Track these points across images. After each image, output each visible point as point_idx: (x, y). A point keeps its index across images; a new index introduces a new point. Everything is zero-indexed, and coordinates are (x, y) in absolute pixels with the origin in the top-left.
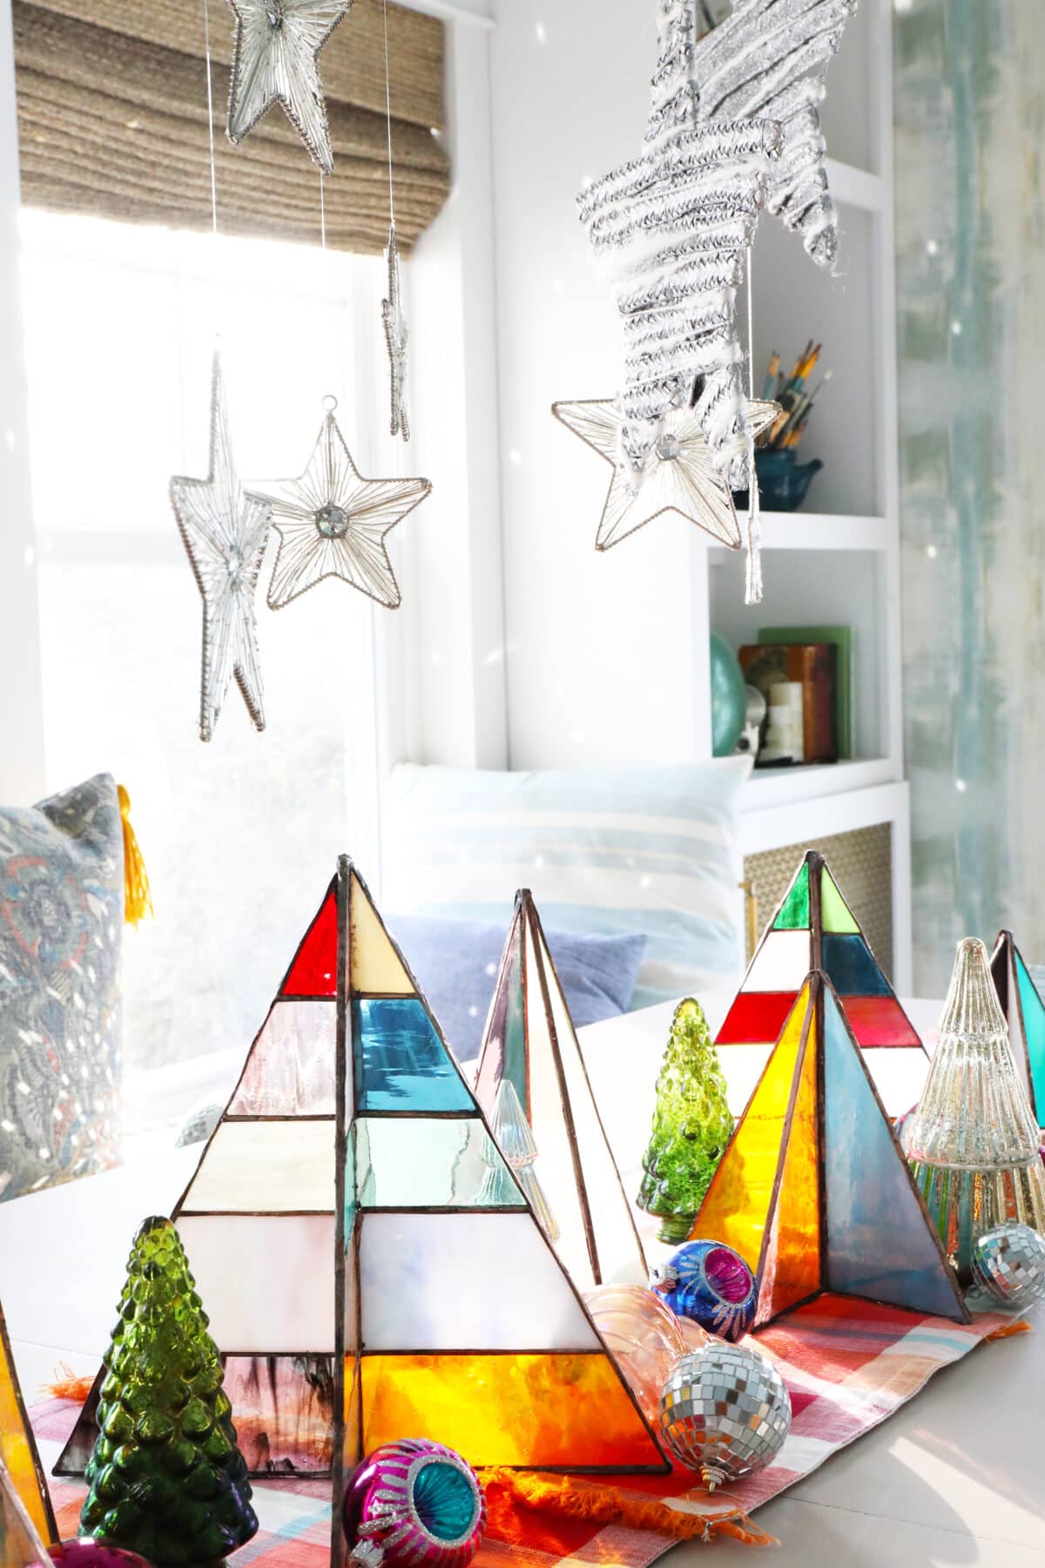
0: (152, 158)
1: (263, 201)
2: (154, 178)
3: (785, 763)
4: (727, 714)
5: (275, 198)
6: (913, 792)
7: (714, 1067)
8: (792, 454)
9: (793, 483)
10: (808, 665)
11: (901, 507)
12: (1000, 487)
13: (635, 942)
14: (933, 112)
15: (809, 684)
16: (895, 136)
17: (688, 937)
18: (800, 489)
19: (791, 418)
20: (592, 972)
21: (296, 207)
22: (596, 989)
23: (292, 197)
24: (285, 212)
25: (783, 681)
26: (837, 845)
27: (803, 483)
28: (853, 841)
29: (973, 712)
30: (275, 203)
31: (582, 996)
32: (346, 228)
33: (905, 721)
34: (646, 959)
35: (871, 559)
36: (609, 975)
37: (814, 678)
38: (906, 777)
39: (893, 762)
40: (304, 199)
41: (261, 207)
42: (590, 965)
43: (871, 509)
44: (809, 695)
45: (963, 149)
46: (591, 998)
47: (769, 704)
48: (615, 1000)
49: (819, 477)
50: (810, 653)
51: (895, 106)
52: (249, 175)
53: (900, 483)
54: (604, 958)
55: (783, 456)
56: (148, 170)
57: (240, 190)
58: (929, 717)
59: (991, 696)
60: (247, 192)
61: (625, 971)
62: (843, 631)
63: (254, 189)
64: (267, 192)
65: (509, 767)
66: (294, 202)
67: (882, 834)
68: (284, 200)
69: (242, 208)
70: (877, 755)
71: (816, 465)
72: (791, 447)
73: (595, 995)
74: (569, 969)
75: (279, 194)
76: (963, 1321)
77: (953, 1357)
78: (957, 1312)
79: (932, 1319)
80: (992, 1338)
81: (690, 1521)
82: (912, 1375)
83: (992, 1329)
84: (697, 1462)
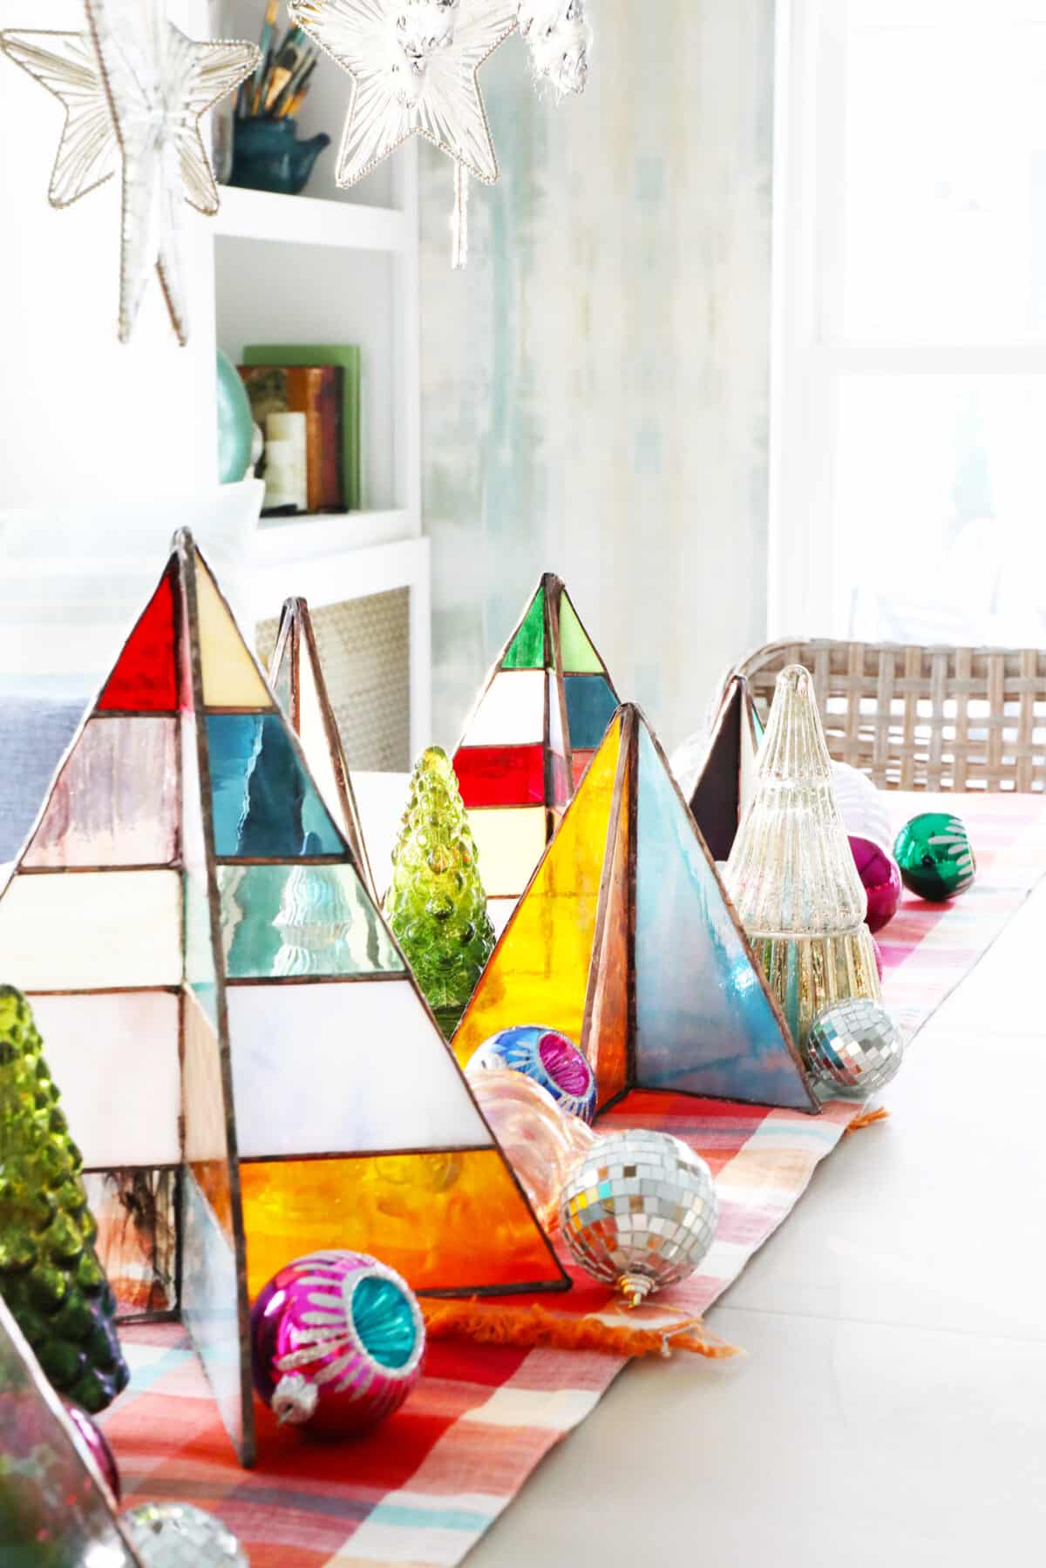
3: (288, 511)
4: (232, 445)
6: (434, 553)
7: (464, 830)
8: (291, 126)
9: (295, 163)
10: (312, 392)
11: (420, 199)
12: (542, 179)
15: (314, 415)
18: (302, 171)
19: (293, 78)
25: (281, 410)
26: (345, 613)
27: (306, 163)
28: (362, 609)
29: (506, 455)
33: (423, 463)
35: (387, 259)
37: (319, 409)
38: (424, 531)
39: (409, 515)
43: (387, 200)
44: (314, 429)
47: (266, 438)
49: (326, 155)
50: (315, 375)
53: (420, 168)
55: (282, 126)
58: (454, 461)
59: (529, 437)
62: (353, 350)
67: (400, 601)
70: (392, 505)
71: (322, 141)
72: (291, 116)
76: (811, 1111)
77: (827, 1148)
78: (804, 1101)
79: (775, 1110)
80: (854, 1127)
81: (641, 1336)
82: (791, 1168)
83: (849, 1117)
84: (617, 1271)
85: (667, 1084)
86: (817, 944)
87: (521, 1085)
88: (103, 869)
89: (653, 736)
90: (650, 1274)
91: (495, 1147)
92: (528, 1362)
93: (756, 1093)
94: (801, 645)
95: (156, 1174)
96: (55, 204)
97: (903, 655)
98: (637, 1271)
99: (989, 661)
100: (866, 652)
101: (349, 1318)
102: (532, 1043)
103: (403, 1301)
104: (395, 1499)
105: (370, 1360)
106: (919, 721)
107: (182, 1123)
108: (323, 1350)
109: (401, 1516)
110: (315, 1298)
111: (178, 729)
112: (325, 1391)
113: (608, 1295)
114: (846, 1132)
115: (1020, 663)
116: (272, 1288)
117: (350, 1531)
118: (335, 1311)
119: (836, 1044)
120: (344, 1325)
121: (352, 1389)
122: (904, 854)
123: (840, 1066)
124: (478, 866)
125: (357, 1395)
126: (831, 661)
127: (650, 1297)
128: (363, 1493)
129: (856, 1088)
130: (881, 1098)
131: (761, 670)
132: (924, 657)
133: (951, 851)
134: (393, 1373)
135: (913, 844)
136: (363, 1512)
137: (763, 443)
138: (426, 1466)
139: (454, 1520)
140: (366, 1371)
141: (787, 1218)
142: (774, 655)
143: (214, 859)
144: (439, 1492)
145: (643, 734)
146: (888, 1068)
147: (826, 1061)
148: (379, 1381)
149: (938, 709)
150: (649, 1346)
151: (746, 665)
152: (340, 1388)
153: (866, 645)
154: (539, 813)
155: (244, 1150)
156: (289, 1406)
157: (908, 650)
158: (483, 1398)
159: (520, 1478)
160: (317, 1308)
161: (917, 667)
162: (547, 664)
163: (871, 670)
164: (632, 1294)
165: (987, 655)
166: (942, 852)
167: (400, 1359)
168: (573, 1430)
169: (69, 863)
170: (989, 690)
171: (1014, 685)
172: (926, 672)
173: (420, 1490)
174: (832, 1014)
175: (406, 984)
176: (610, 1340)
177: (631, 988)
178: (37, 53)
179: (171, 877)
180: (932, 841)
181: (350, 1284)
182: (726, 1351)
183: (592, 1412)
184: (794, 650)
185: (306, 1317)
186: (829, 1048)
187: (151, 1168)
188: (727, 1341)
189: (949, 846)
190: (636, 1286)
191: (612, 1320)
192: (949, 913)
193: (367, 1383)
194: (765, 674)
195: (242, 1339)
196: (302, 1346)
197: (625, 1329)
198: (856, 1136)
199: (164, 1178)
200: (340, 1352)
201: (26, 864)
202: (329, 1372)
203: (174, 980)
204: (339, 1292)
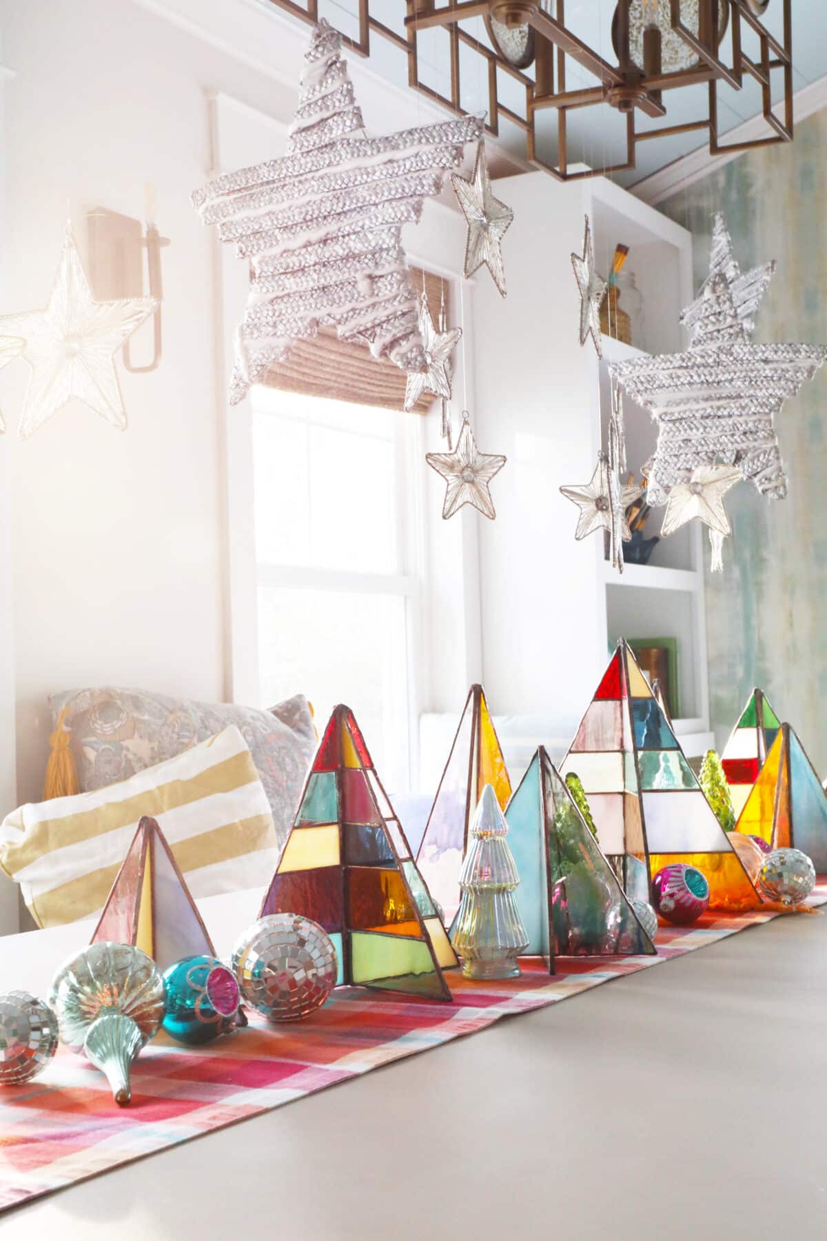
0: (307, 356)
1: (357, 380)
2: (306, 366)
5: (363, 379)
7: (727, 789)
8: (641, 533)
9: (642, 551)
10: (653, 660)
15: (654, 671)
18: (646, 554)
21: (373, 384)
23: (371, 378)
24: (368, 387)
27: (648, 551)
30: (363, 382)
32: (396, 397)
33: (710, 696)
35: (689, 596)
37: (657, 668)
38: (712, 729)
39: (703, 720)
40: (377, 380)
41: (356, 384)
43: (688, 566)
49: (657, 548)
50: (654, 652)
52: (353, 366)
55: (636, 534)
56: (304, 362)
57: (346, 374)
58: (726, 693)
60: (350, 376)
62: (673, 640)
63: (353, 373)
64: (360, 376)
66: (373, 381)
68: (369, 381)
69: (347, 385)
70: (696, 716)
71: (656, 540)
75: (366, 377)
84: (779, 894)
88: (597, 752)
89: (795, 734)
90: (791, 895)
91: (733, 852)
92: (748, 913)
95: (616, 858)
96: (578, 539)
98: (785, 893)
101: (685, 880)
103: (702, 880)
104: (700, 931)
105: (692, 894)
107: (625, 840)
108: (675, 890)
111: (621, 705)
112: (677, 902)
116: (658, 875)
117: (688, 934)
118: (679, 877)
120: (682, 881)
121: (684, 904)
124: (730, 797)
125: (688, 904)
127: (791, 901)
134: (700, 899)
136: (691, 932)
139: (720, 933)
140: (689, 898)
144: (715, 930)
145: (792, 734)
148: (694, 902)
150: (791, 911)
152: (682, 901)
156: (668, 906)
158: (729, 918)
159: (742, 928)
160: (673, 876)
162: (758, 725)
164: (784, 902)
167: (702, 896)
169: (587, 750)
173: (708, 930)
175: (700, 793)
178: (572, 493)
179: (619, 755)
181: (684, 870)
183: (770, 920)
185: (671, 879)
187: (615, 856)
190: (785, 898)
193: (690, 901)
195: (649, 890)
199: (619, 860)
200: (679, 891)
201: (572, 749)
202: (677, 897)
203: (622, 790)
204: (679, 871)
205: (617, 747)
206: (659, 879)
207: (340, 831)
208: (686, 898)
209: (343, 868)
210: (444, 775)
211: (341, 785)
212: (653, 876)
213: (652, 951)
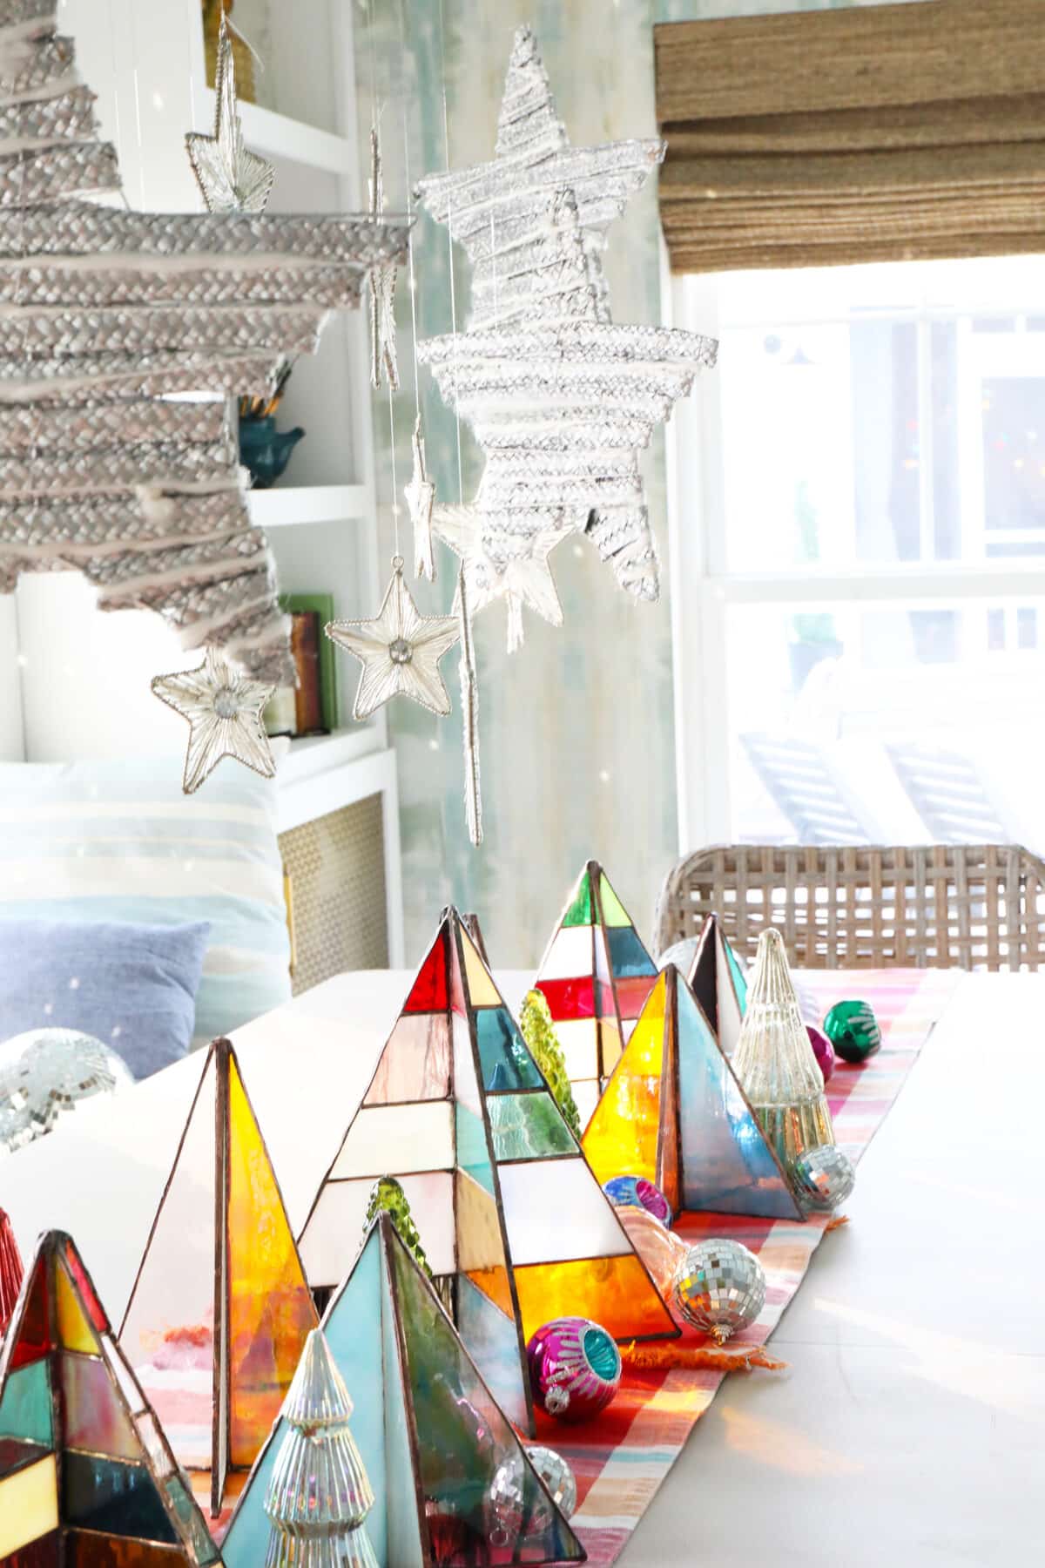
6: (400, 762)
8: (272, 422)
9: (276, 452)
10: (298, 637)
11: (376, 474)
13: (201, 929)
14: (396, 74)
15: (300, 655)
16: (358, 95)
17: (242, 920)
18: (282, 458)
20: (164, 963)
22: (170, 979)
27: (285, 452)
31: (157, 987)
34: (209, 947)
35: (352, 527)
36: (180, 964)
37: (302, 649)
38: (390, 744)
39: (377, 732)
42: (162, 956)
43: (351, 478)
44: (300, 666)
45: (429, 115)
46: (167, 988)
48: (186, 988)
49: (301, 446)
51: (357, 66)
53: (375, 449)
54: (174, 948)
55: (264, 424)
61: (193, 959)
62: (327, 599)
65: (27, 758)
67: (374, 805)
71: (298, 433)
72: (272, 415)
73: (169, 985)
74: (144, 962)
76: (801, 1220)
77: (813, 1243)
78: (797, 1214)
79: (778, 1222)
80: (829, 1229)
81: (732, 1359)
82: (796, 1258)
83: (825, 1223)
84: (711, 1323)
85: (705, 1206)
86: (795, 1110)
87: (637, 1214)
88: (409, 1103)
89: (684, 980)
90: (731, 1324)
91: (635, 1253)
92: (670, 1378)
93: (764, 1210)
94: (725, 850)
97: (803, 854)
98: (723, 1322)
99: (869, 857)
100: (775, 854)
101: (584, 1353)
102: (632, 1187)
103: (608, 1344)
104: (619, 1450)
105: (594, 1375)
106: (818, 906)
107: (456, 1248)
108: (569, 1372)
109: (625, 1458)
110: (565, 1343)
111: (449, 1021)
112: (574, 1394)
113: (706, 1338)
114: (825, 1234)
115: (892, 857)
116: (537, 1337)
117: (603, 1466)
118: (576, 1350)
119: (813, 1176)
120: (581, 1357)
121: (586, 1394)
122: (831, 1029)
123: (816, 1189)
125: (590, 1396)
126: (749, 861)
127: (729, 1338)
128: (602, 1448)
129: (826, 1204)
130: (844, 1209)
131: (695, 871)
132: (819, 855)
133: (865, 1028)
134: (608, 1383)
135: (836, 1023)
136: (606, 1457)
137: (668, 662)
138: (630, 1433)
139: (657, 1457)
140: (595, 1382)
141: (798, 1291)
142: (704, 859)
143: (484, 1094)
144: (644, 1445)
145: (679, 983)
146: (847, 1189)
147: (807, 1187)
148: (602, 1388)
149: (833, 895)
150: (738, 1364)
151: (683, 868)
152: (581, 1392)
153: (774, 848)
154: (592, 1022)
155: (515, 1261)
156: (555, 1404)
157: (806, 852)
158: (650, 1397)
159: (685, 1435)
160: (567, 1348)
161: (814, 864)
162: (593, 922)
163: (780, 868)
164: (720, 1336)
165: (867, 853)
166: (858, 1028)
167: (610, 1375)
168: (708, 1409)
169: (389, 1101)
170: (870, 879)
171: (889, 875)
172: (822, 867)
173: (631, 1445)
174: (808, 1157)
175: (581, 1161)
176: (716, 1362)
177: (679, 1146)
179: (446, 1106)
180: (850, 1021)
181: (582, 1333)
182: (782, 1366)
183: (712, 1403)
184: (720, 854)
185: (562, 1354)
186: (808, 1178)
187: (441, 1276)
188: (782, 1360)
189: (862, 1024)
190: (721, 1331)
191: (714, 1351)
192: (865, 1072)
193: (596, 1389)
194: (697, 874)
195: (523, 1368)
196: (557, 1370)
197: (722, 1356)
198: (831, 1236)
199: (446, 1282)
200: (579, 1373)
201: (365, 1103)
202: (575, 1384)
203: (450, 1165)
204: (576, 1339)
205: (441, 1092)
206: (539, 1347)
207: (57, 1464)
208: (588, 1385)
209: (65, 1533)
210: (163, 1200)
211: (57, 1381)
212: (527, 1341)
213: (578, 1553)
